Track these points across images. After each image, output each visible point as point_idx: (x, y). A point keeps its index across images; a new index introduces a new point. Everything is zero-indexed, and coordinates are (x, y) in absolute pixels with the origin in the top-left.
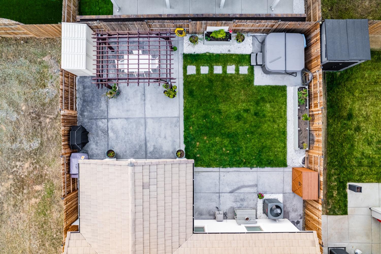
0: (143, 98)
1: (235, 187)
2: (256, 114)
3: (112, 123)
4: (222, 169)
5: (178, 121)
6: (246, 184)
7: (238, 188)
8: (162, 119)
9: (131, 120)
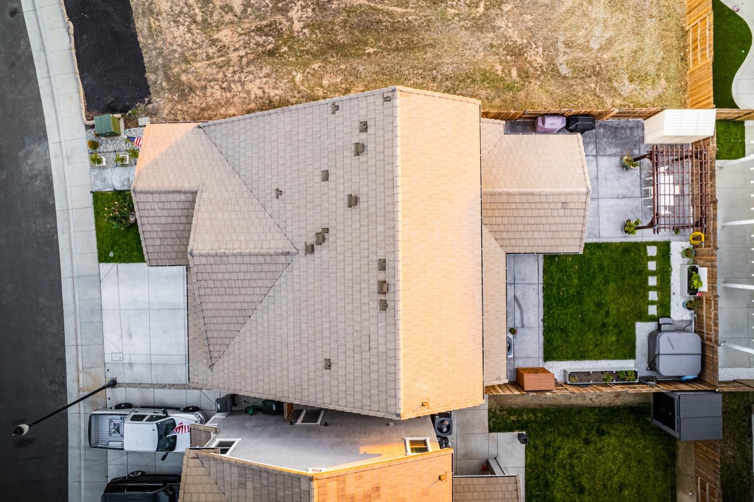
0: (620, 196)
1: (521, 302)
2: (604, 325)
3: (592, 161)
4: (541, 286)
5: (595, 236)
6: (525, 315)
7: (520, 306)
8: (597, 218)
9: (595, 183)
